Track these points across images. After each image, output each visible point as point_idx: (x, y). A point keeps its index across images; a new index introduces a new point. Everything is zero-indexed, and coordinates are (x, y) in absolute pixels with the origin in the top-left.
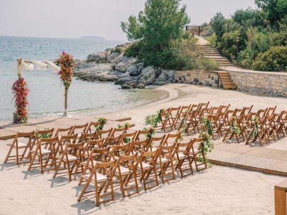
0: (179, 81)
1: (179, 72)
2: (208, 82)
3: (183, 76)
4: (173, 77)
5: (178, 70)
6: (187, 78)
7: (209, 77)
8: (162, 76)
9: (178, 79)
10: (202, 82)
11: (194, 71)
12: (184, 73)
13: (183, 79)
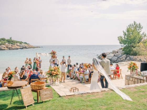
0: (135, 60)
1: (135, 56)
2: (144, 60)
3: (136, 58)
4: (133, 58)
5: (134, 56)
6: (137, 59)
7: (144, 59)
8: (128, 58)
9: (134, 59)
10: (142, 60)
11: (140, 56)
12: (136, 57)
13: (136, 59)
